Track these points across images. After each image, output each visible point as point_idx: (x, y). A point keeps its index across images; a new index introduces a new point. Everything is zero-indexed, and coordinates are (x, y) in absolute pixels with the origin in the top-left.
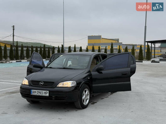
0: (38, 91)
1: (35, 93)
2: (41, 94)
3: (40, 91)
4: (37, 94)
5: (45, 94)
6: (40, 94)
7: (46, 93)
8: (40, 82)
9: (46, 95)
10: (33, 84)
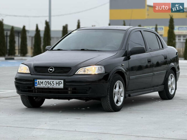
0: (47, 80)
1: (42, 85)
2: (52, 86)
3: (50, 81)
4: (44, 85)
5: (57, 84)
6: (49, 86)
7: (59, 84)
8: (48, 67)
9: (59, 86)
10: (38, 72)
